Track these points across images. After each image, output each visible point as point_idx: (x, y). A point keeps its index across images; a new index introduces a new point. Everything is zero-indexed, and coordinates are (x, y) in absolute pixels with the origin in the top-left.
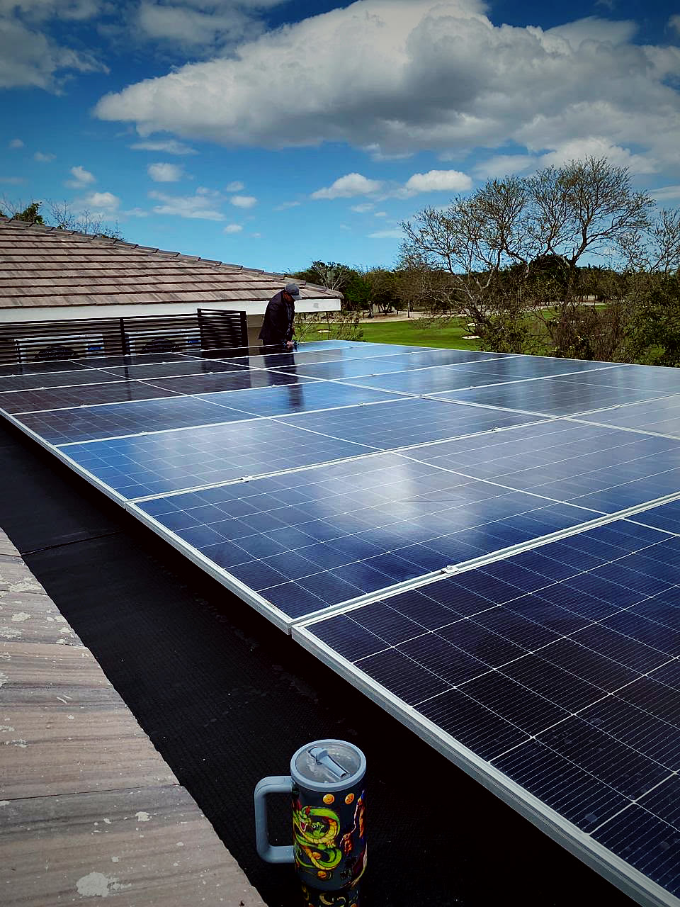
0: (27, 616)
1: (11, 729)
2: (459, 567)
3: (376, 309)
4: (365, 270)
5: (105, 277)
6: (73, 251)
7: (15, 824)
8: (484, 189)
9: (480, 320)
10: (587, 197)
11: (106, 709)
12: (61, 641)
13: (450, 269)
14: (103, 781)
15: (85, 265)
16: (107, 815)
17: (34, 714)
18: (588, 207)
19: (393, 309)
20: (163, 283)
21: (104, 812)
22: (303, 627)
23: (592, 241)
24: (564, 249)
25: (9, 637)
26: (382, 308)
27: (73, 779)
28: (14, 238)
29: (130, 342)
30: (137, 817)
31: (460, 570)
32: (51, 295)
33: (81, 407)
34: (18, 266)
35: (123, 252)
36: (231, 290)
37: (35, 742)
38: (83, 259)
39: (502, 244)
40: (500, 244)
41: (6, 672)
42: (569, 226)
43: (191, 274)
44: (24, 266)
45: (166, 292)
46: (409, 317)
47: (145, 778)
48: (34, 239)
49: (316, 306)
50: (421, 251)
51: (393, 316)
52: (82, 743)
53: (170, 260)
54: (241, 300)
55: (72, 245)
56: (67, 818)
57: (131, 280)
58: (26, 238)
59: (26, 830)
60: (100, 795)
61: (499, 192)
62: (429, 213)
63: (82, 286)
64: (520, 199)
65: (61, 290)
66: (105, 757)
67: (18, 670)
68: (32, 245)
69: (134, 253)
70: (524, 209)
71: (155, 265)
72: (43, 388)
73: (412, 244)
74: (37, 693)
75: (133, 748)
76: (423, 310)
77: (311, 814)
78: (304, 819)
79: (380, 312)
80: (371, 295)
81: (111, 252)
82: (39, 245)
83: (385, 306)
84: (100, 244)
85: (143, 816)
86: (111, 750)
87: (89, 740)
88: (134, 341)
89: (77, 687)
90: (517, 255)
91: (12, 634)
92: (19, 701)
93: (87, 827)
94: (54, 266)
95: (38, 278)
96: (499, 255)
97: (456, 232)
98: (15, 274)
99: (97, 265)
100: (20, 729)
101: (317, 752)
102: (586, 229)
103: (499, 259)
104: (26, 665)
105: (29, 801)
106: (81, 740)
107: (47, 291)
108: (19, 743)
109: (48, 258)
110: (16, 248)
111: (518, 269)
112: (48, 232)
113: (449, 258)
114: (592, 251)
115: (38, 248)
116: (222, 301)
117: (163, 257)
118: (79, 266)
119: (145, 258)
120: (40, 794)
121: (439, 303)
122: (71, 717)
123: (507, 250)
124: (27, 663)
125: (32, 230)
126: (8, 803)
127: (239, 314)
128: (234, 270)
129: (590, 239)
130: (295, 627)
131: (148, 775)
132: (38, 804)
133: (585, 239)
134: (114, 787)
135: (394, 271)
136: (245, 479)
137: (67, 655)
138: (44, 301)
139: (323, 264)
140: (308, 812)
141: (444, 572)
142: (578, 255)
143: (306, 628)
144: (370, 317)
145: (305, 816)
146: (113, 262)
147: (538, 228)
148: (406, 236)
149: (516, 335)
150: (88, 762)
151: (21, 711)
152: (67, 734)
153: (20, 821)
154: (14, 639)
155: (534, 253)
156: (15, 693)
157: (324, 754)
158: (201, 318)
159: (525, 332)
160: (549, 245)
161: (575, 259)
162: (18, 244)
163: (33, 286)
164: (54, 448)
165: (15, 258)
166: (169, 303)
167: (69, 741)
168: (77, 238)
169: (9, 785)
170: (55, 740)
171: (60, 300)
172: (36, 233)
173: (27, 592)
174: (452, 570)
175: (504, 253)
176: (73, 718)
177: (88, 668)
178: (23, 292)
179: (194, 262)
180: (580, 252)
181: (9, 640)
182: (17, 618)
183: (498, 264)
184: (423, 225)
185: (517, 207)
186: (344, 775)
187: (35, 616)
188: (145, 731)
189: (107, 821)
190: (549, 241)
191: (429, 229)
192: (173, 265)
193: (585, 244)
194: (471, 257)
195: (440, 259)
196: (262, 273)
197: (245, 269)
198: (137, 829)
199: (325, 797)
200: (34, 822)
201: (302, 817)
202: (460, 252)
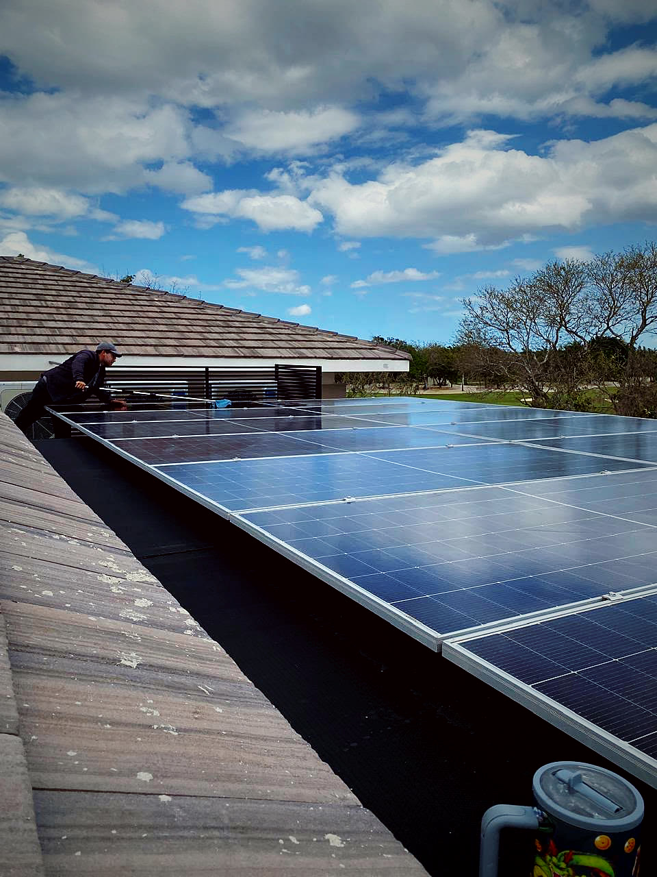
0: (150, 603)
1: (156, 713)
2: (623, 595)
3: (430, 381)
4: (422, 346)
5: (192, 332)
6: (165, 309)
7: (185, 828)
8: (545, 270)
9: (538, 394)
10: (647, 280)
11: (254, 706)
12: (189, 632)
13: (509, 344)
14: (273, 788)
15: (175, 321)
16: (291, 832)
17: (176, 700)
18: (648, 290)
19: (448, 382)
20: (245, 340)
21: (287, 827)
22: (456, 644)
23: (652, 321)
24: (622, 330)
25: (135, 619)
26: (437, 381)
27: (239, 780)
28: (113, 296)
29: (213, 390)
30: (328, 841)
31: (625, 597)
32: (143, 345)
33: (173, 437)
34: (115, 320)
35: (209, 311)
36: (307, 348)
37: (186, 730)
38: (173, 316)
39: (561, 322)
40: (558, 322)
41: (138, 653)
42: (629, 306)
43: (271, 334)
44: (120, 320)
45: (247, 348)
46: (463, 390)
47: (321, 791)
48: (131, 297)
49: (386, 366)
50: (480, 326)
51: (447, 389)
52: (238, 740)
53: (251, 320)
54: (316, 357)
55: (164, 304)
56: (244, 829)
57: (217, 336)
58: (124, 296)
59: (200, 837)
60: (275, 806)
61: (559, 274)
62: (490, 292)
63: (171, 338)
64: (580, 281)
65: (152, 341)
66: (270, 761)
67: (150, 653)
68: (128, 302)
69: (219, 313)
70: (583, 290)
71: (237, 324)
72: (134, 421)
73: (472, 319)
74: (176, 679)
75: (297, 754)
76: (477, 384)
77: (574, 862)
78: (561, 869)
79: (435, 385)
80: (427, 368)
81: (199, 311)
82: (135, 302)
83: (440, 380)
84: (189, 304)
85: (335, 840)
86: (272, 752)
87: (245, 738)
88: (216, 390)
89: (217, 679)
90: (576, 333)
91: (137, 617)
92: (159, 685)
93: (271, 845)
94: (147, 321)
95: (132, 330)
96: (557, 333)
97: (515, 310)
98: (112, 326)
99: (186, 322)
100: (167, 715)
101: (566, 775)
102: (645, 310)
103: (557, 336)
104: (159, 650)
105: (194, 800)
106: (237, 736)
107: (139, 342)
108: (168, 729)
109: (141, 314)
110: (114, 304)
111: (575, 347)
112: (143, 292)
113: (508, 333)
114: (652, 331)
115: (133, 305)
116: (298, 358)
117: (244, 317)
118: (169, 322)
119: (229, 318)
120: (205, 794)
121: (496, 376)
122: (218, 710)
123: (566, 328)
124: (159, 647)
125: (129, 289)
126: (169, 798)
127: (315, 369)
128: (310, 331)
129: (650, 320)
130: (447, 642)
131: (324, 788)
132: (206, 806)
133: (644, 320)
134: (289, 798)
135: (450, 347)
136: (348, 500)
137: (198, 646)
138: (135, 350)
139: (382, 339)
140: (568, 860)
141: (606, 599)
142: (637, 335)
143: (460, 644)
144: (425, 389)
145: (563, 865)
146: (200, 320)
147: (598, 308)
148: (467, 312)
149: (580, 406)
150: (252, 763)
151: (163, 695)
152: (220, 728)
153: (189, 824)
154: (141, 623)
155: (593, 330)
156: (154, 675)
157: (578, 779)
158: (277, 372)
159: (589, 404)
160: (608, 324)
161: (634, 338)
162: (115, 301)
163: (126, 337)
164: (152, 468)
165: (113, 313)
166: (249, 357)
167: (222, 735)
168: (169, 298)
169: (166, 777)
170: (208, 732)
171: (151, 350)
172: (132, 293)
173: (143, 582)
174: (616, 598)
175: (563, 331)
176: (221, 711)
177: (223, 662)
178: (117, 341)
179: (274, 323)
180: (640, 331)
181: (135, 623)
182: (139, 603)
183: (556, 342)
184: (483, 302)
185: (576, 287)
186: (617, 810)
187: (158, 604)
188: (303, 737)
189: (293, 839)
190: (608, 321)
191: (489, 306)
192: (255, 325)
193: (644, 324)
194: (528, 334)
195: (498, 334)
196: (336, 334)
197: (320, 331)
198: (333, 855)
199: (598, 839)
200: (206, 828)
201: (558, 867)
202: (518, 327)
